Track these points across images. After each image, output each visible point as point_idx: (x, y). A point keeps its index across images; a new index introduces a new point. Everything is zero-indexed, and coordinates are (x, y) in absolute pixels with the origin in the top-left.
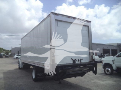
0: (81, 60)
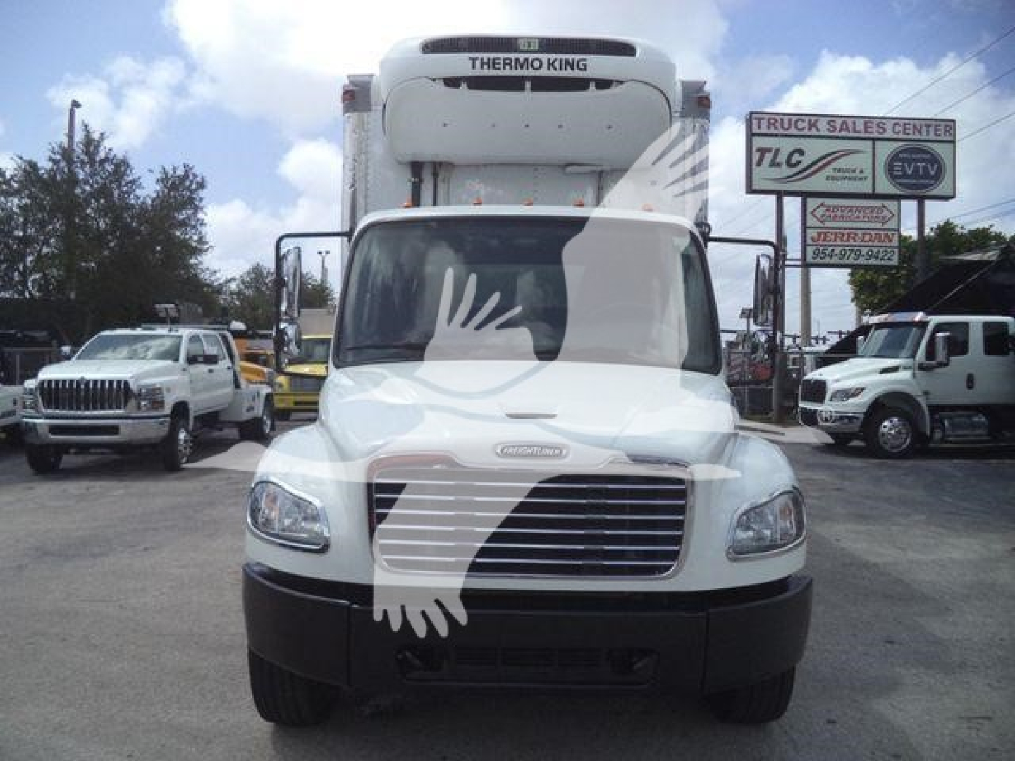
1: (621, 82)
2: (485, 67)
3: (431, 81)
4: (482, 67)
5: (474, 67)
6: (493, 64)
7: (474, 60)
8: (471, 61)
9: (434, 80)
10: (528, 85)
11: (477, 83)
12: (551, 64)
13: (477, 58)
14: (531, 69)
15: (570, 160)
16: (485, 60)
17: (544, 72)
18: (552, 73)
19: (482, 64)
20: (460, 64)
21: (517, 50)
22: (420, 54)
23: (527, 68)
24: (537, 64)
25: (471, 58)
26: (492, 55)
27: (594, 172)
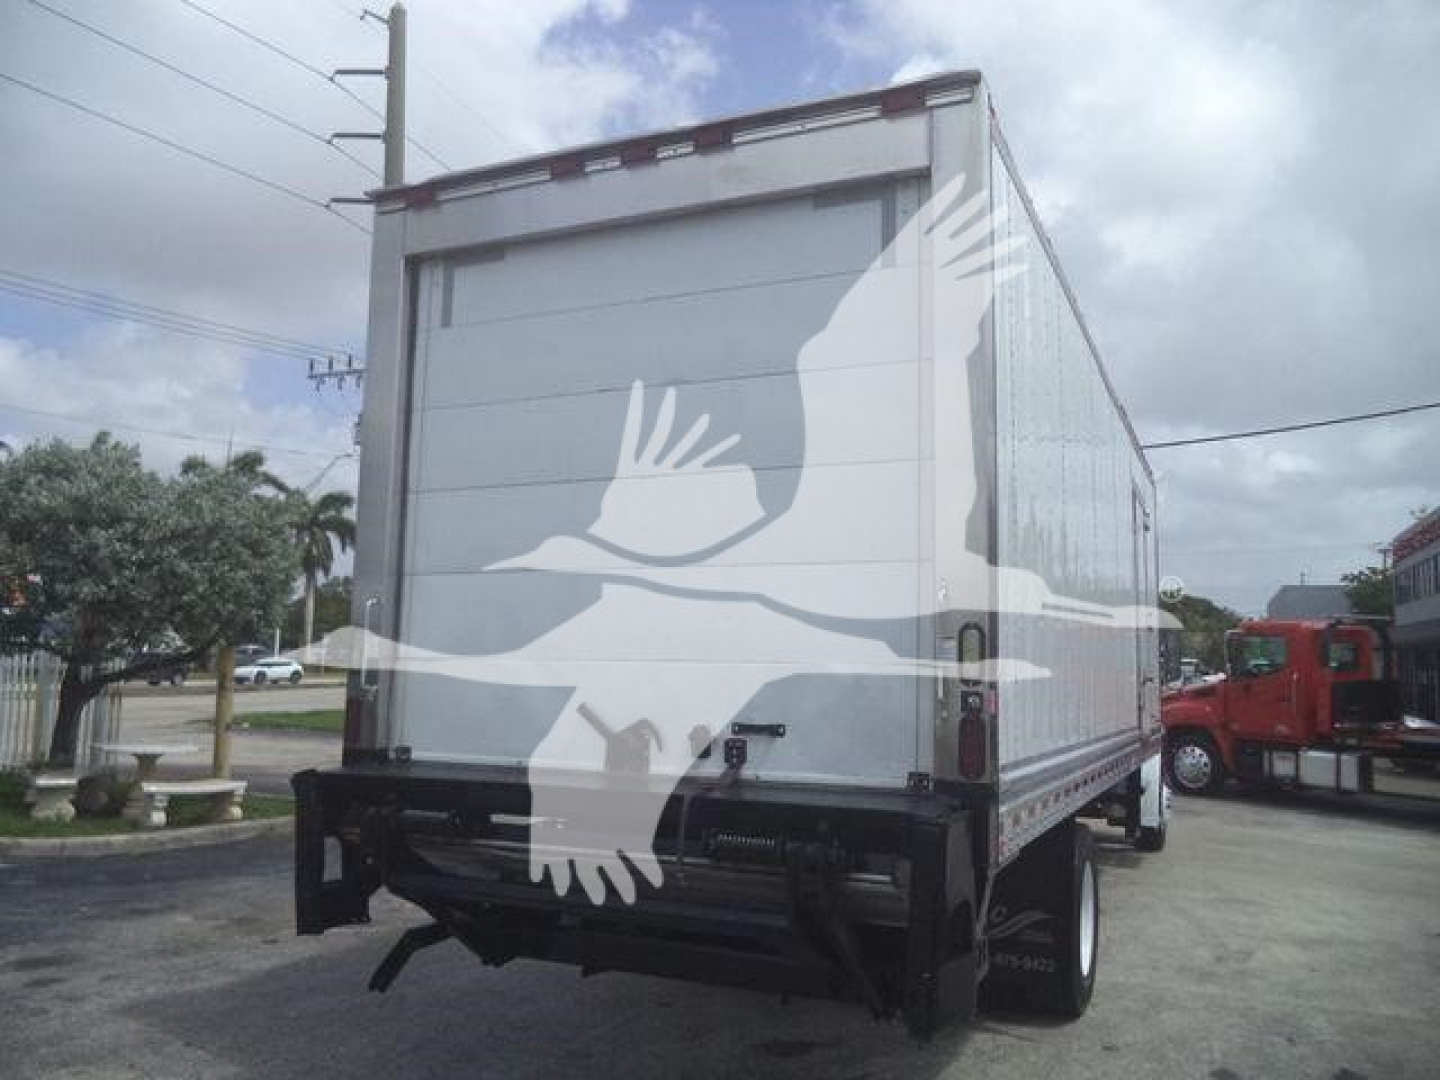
0: (755, 747)
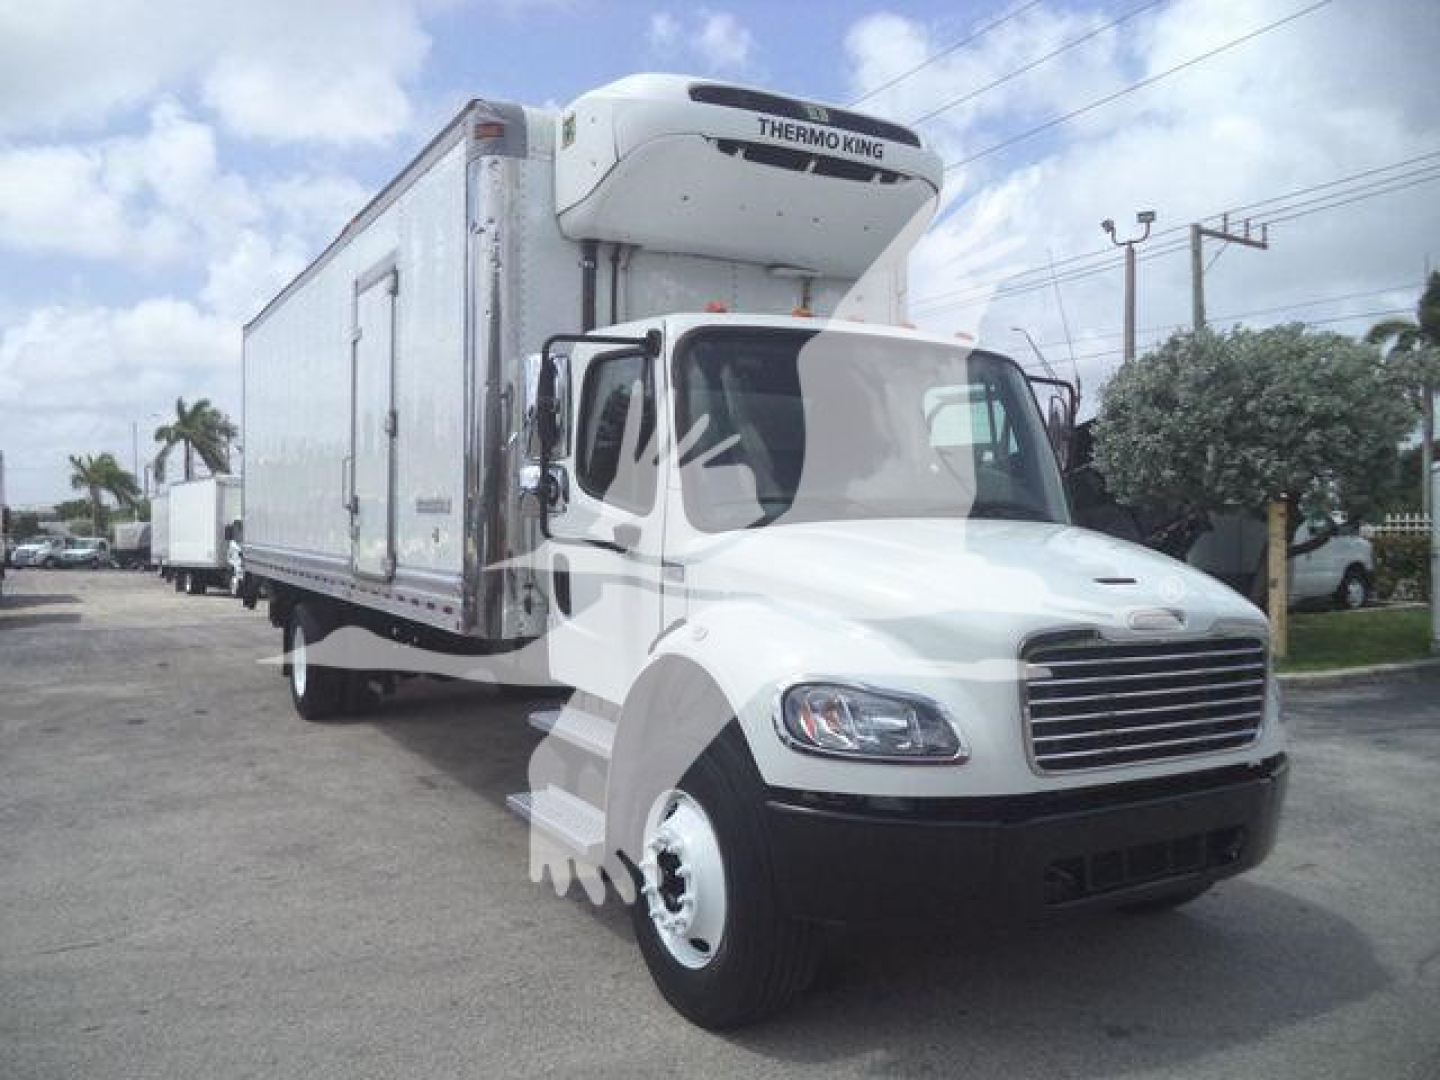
1: (907, 178)
2: (777, 134)
3: (703, 140)
4: (773, 134)
5: (763, 132)
6: (783, 131)
7: (763, 122)
8: (759, 124)
9: (708, 139)
10: (812, 165)
11: (757, 153)
12: (847, 144)
13: (768, 121)
14: (825, 147)
15: (783, 260)
16: (777, 125)
17: (839, 153)
18: (848, 156)
19: (774, 129)
20: (745, 124)
21: (805, 117)
22: (687, 99)
23: (822, 145)
24: (833, 141)
25: (761, 120)
26: (787, 121)
27: (803, 278)
